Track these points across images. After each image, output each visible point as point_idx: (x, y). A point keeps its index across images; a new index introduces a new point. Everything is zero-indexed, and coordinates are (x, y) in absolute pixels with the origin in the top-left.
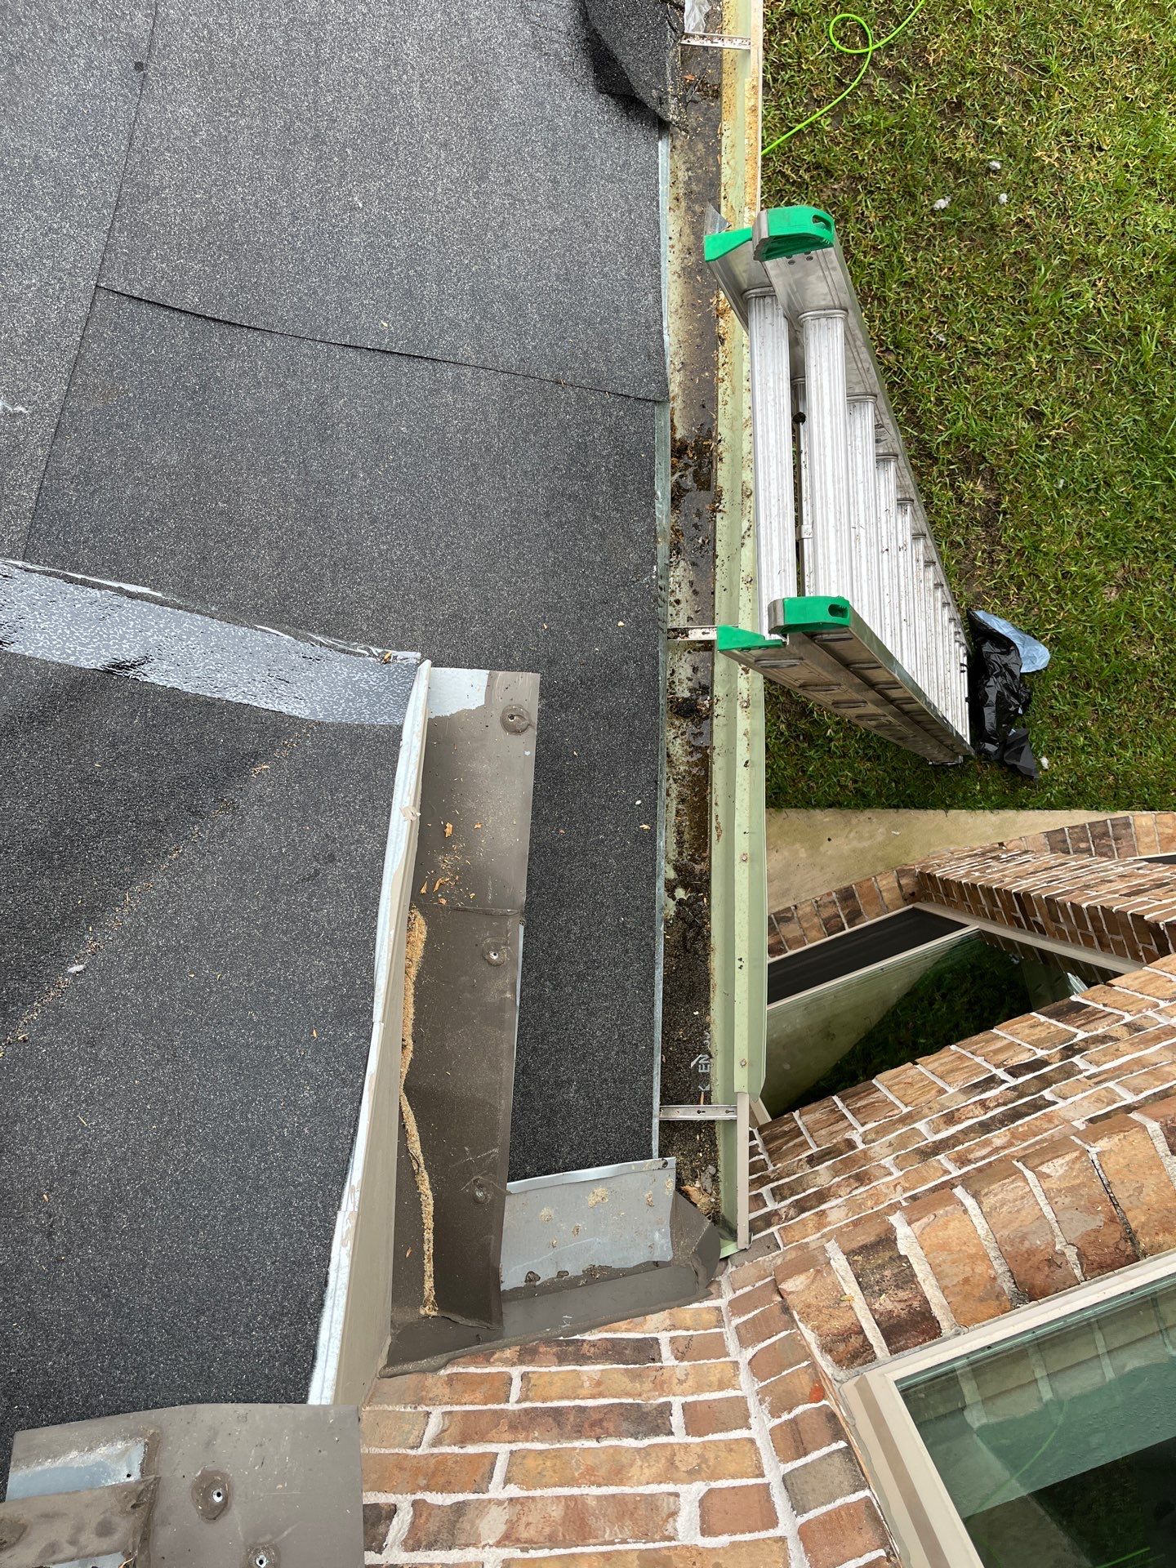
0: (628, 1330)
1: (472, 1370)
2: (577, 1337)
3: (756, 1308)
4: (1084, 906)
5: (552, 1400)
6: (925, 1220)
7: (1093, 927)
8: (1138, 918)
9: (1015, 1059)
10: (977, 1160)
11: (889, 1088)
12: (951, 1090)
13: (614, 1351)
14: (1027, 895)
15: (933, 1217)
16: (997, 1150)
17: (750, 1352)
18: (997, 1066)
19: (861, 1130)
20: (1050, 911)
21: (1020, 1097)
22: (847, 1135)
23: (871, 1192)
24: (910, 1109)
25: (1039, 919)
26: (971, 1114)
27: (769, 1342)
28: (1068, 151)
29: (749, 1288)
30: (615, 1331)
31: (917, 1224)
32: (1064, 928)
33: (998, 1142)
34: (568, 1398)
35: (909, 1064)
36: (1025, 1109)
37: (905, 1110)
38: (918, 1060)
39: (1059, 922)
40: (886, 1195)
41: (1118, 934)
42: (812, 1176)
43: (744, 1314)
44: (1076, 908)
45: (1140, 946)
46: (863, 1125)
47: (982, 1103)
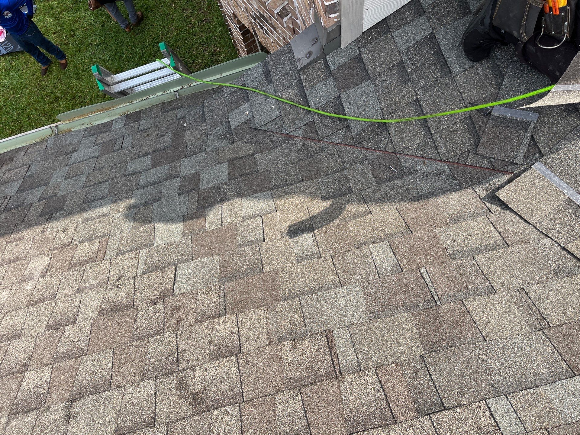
47: (267, 28)
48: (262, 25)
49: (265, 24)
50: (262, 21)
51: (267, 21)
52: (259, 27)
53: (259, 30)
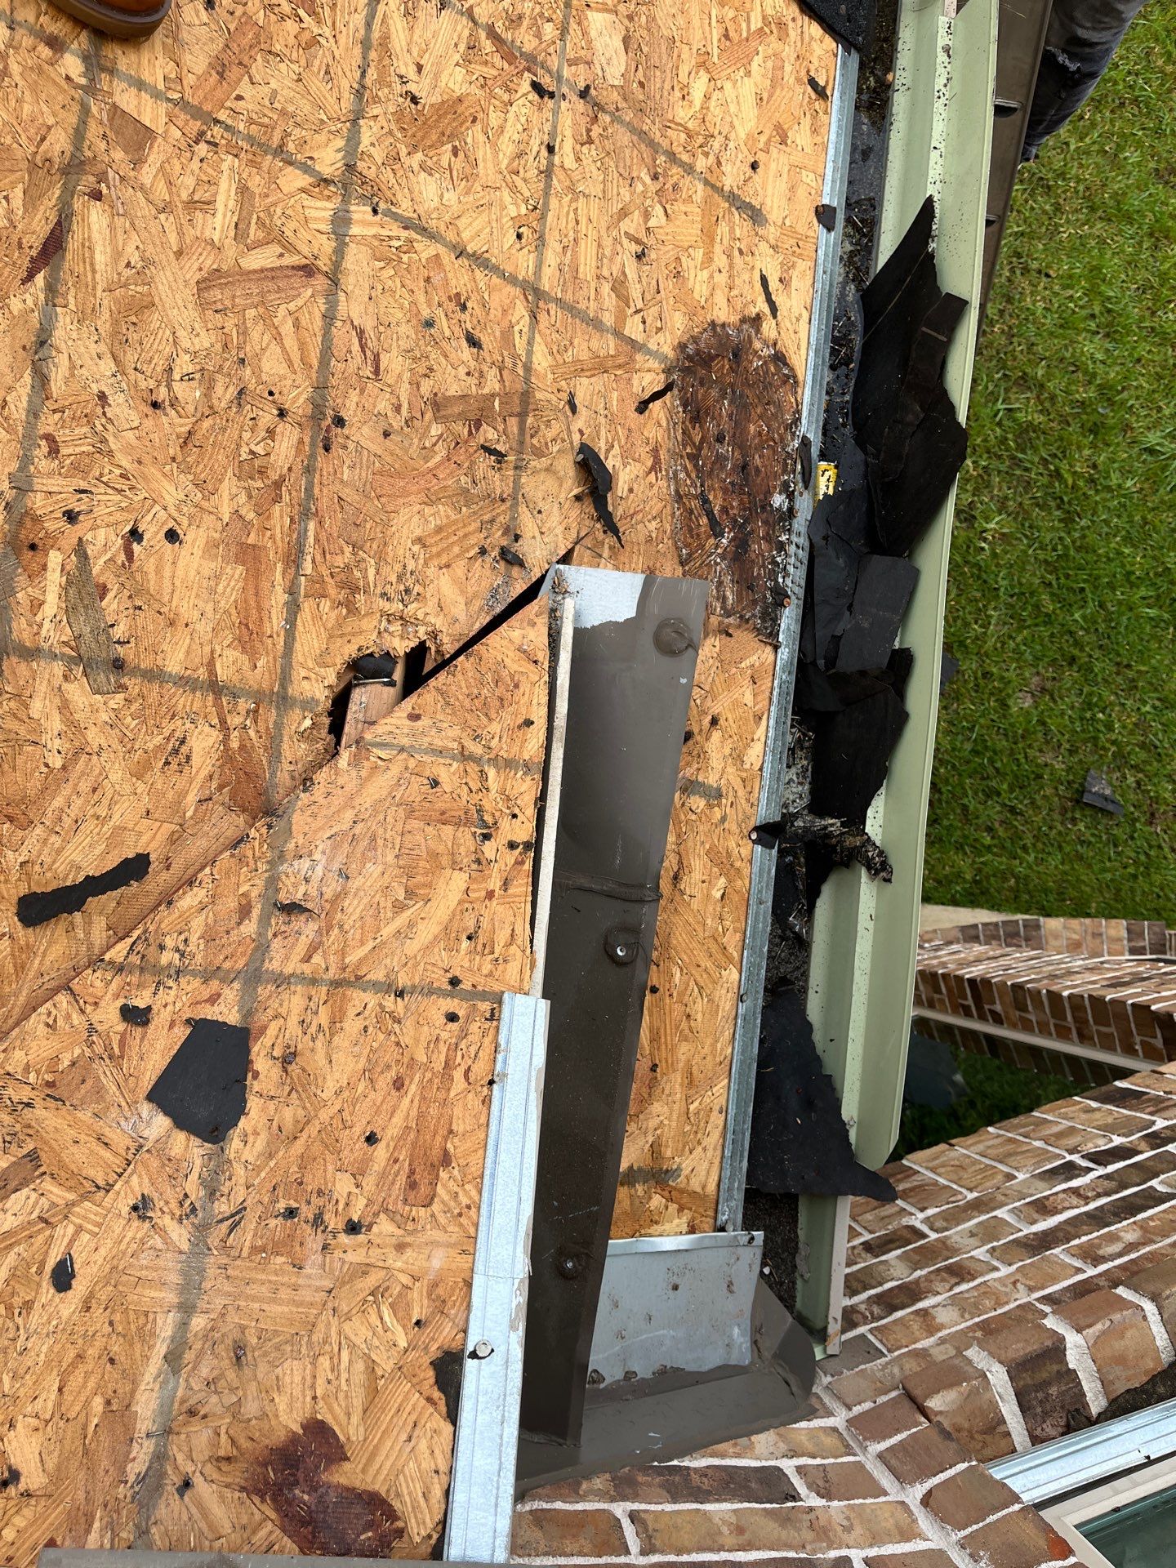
0: (738, 1456)
1: (559, 1505)
2: (675, 1463)
3: (898, 1431)
4: (1065, 994)
5: (689, 1552)
6: (1099, 1327)
7: (1074, 1017)
8: (1142, 1009)
9: (1090, 1145)
10: (1113, 1257)
11: (933, 1170)
12: (1021, 1176)
13: (733, 1484)
14: (986, 982)
15: (1108, 1323)
16: (1131, 1247)
17: (920, 1490)
18: (1071, 1152)
19: (921, 1216)
20: (1015, 999)
21: (1124, 1186)
22: (906, 1221)
23: (982, 1290)
24: (975, 1194)
25: (998, 1008)
26: (1067, 1204)
27: (942, 1477)
28: (1018, 272)
29: (867, 1405)
30: (723, 1456)
31: (1090, 1331)
32: (1033, 1018)
33: (1131, 1237)
34: (711, 1550)
35: (943, 1146)
36: (1139, 1201)
37: (971, 1196)
38: (953, 1141)
39: (1025, 1010)
40: (1006, 1294)
41: (1109, 1025)
42: (882, 1267)
43: (884, 1438)
44: (1054, 997)
45: (1138, 1039)
46: (922, 1210)
47: (1075, 1191)
48: (1111, 1168)
49: (1099, 1196)
50: (1119, 1181)
51: (1098, 1219)
52: (1118, 1140)
53: (1110, 1129)
